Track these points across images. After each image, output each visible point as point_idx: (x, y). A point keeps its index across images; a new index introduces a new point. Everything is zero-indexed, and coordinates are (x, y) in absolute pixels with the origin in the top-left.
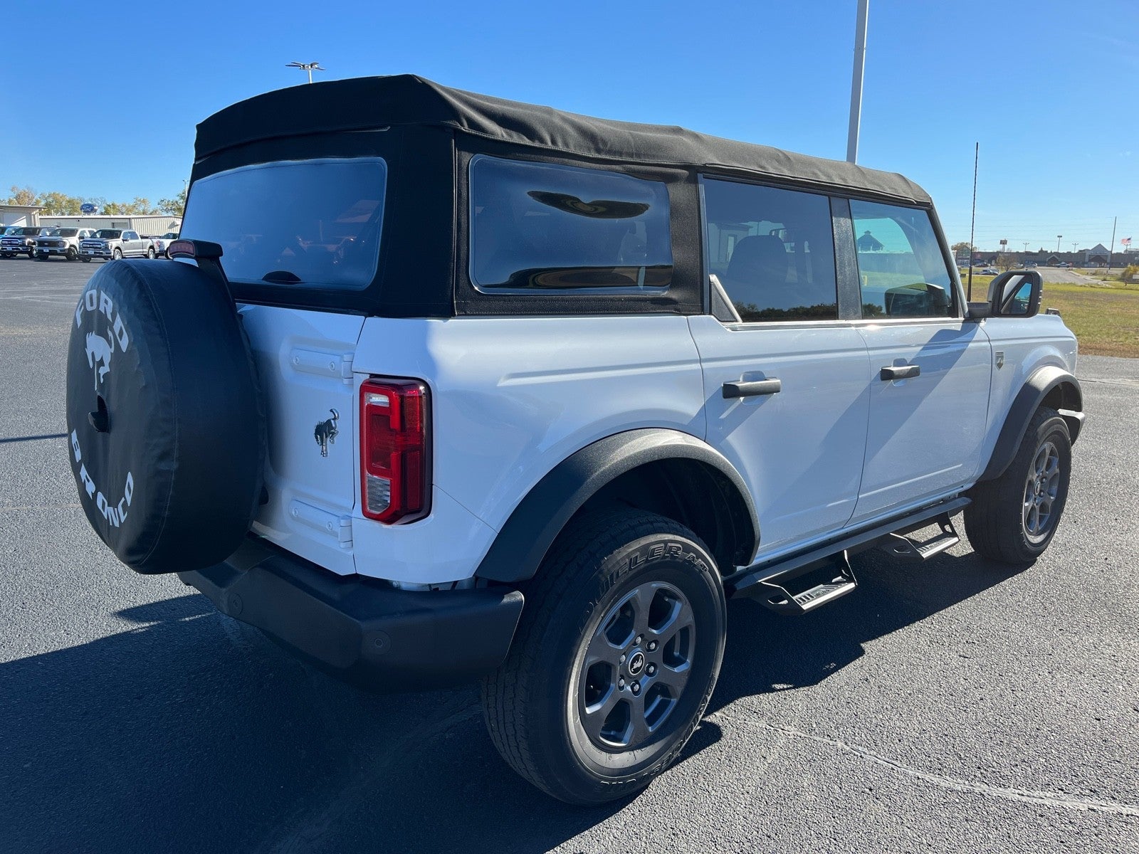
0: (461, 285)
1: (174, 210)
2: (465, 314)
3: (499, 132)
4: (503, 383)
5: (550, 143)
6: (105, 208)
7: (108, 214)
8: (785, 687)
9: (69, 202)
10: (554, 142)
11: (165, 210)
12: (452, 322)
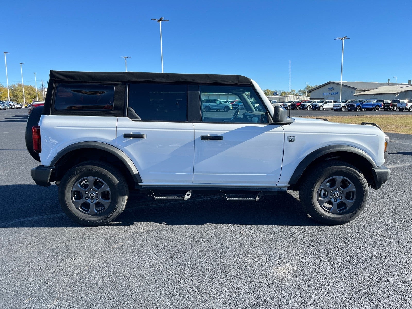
0: (52, 109)
1: (303, 93)
2: (52, 114)
3: (65, 79)
4: (55, 128)
5: (79, 80)
6: (281, 93)
7: (282, 95)
8: (166, 224)
9: (271, 92)
10: (80, 80)
11: (300, 93)
12: (49, 116)
